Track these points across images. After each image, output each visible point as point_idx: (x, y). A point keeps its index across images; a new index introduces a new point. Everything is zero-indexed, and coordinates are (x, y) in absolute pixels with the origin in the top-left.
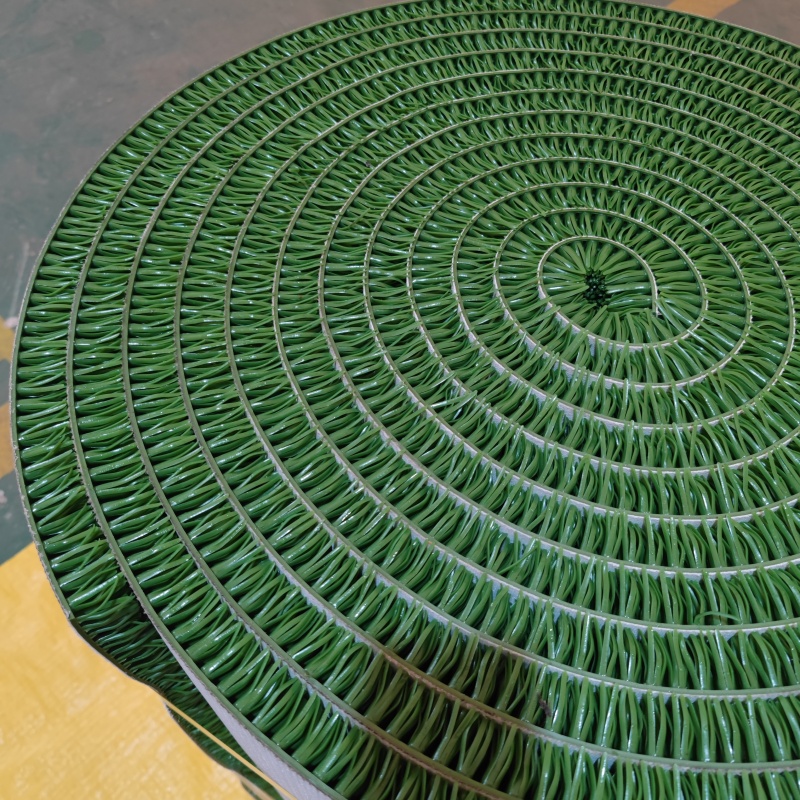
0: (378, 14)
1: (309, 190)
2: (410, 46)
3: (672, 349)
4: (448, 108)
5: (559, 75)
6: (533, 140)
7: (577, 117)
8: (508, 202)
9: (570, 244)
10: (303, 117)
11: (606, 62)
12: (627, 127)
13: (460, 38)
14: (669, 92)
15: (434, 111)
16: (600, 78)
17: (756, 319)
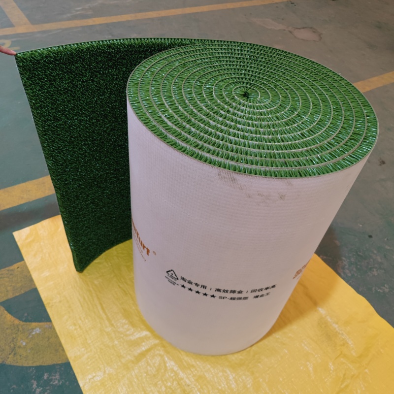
0: (213, 41)
1: (185, 69)
2: (218, 48)
3: (259, 106)
4: (223, 61)
5: (254, 59)
6: (242, 69)
7: (255, 67)
8: (232, 78)
9: (243, 87)
10: (188, 57)
11: (267, 59)
12: (266, 71)
13: (231, 49)
14: (281, 67)
15: (220, 61)
16: (264, 62)
17: (280, 105)
